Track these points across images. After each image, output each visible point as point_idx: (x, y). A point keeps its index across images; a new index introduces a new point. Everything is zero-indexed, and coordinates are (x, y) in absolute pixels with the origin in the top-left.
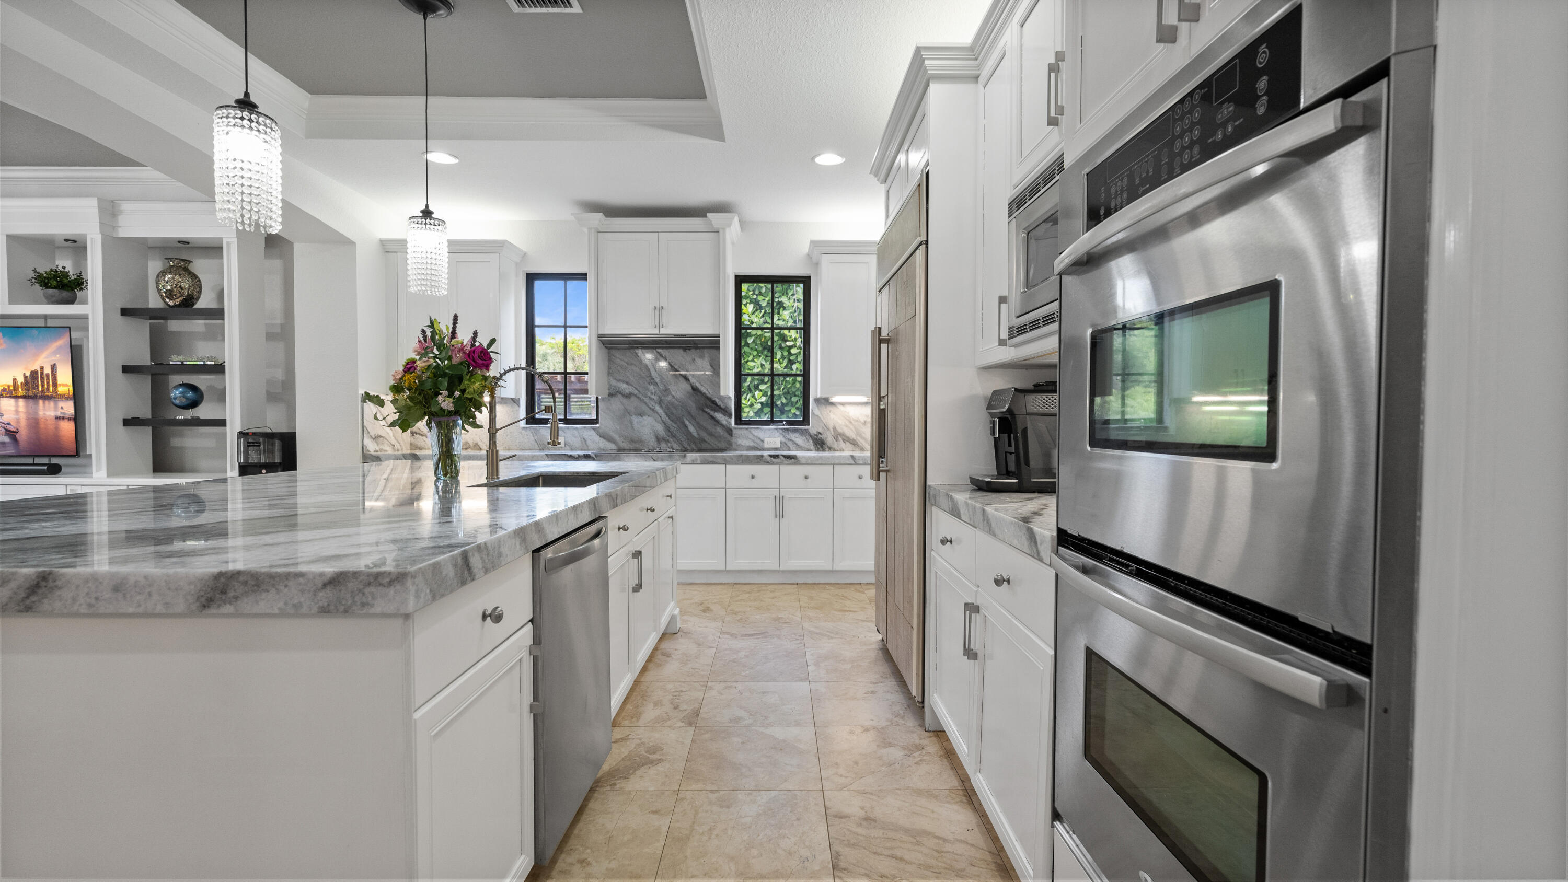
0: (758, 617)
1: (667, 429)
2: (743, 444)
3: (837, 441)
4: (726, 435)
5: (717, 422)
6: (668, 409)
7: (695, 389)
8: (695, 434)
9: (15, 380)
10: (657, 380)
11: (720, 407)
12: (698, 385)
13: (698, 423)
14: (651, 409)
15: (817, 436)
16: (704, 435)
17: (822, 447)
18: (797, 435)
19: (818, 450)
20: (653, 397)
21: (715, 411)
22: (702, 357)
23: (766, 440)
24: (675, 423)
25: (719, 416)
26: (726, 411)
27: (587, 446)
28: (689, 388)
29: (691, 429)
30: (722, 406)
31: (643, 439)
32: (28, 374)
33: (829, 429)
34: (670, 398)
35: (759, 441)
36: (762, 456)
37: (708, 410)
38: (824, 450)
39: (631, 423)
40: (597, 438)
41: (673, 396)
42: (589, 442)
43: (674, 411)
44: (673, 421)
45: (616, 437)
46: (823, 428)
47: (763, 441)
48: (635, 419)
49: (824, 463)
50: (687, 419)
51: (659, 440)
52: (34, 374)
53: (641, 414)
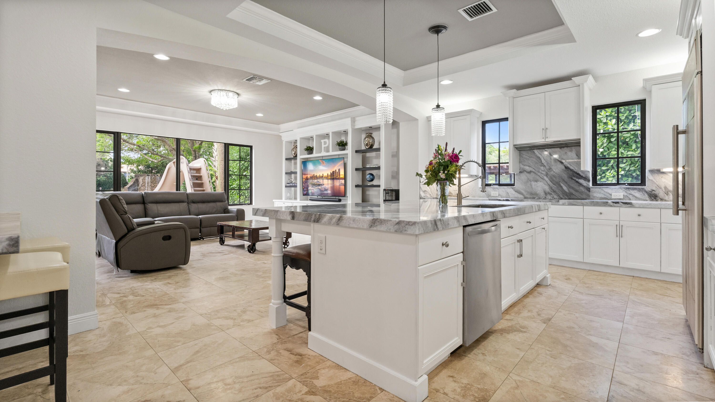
0: (599, 287)
1: (551, 188)
2: (597, 196)
3: (667, 195)
4: (586, 191)
5: (581, 184)
6: (551, 178)
7: (567, 168)
8: (567, 191)
9: (328, 174)
10: (545, 164)
11: (582, 176)
12: (569, 166)
13: (568, 185)
14: (542, 178)
15: (651, 192)
16: (572, 191)
17: (655, 198)
18: (636, 191)
19: (652, 200)
20: (543, 172)
21: (579, 179)
22: (571, 151)
23: (613, 194)
24: (555, 185)
25: (582, 181)
26: (586, 179)
27: (509, 196)
28: (564, 168)
29: (565, 188)
30: (584, 176)
31: (538, 193)
32: (332, 172)
33: (661, 188)
34: (552, 173)
35: (608, 195)
36: (607, 202)
37: (574, 178)
38: (657, 200)
39: (531, 185)
40: (514, 192)
41: (554, 172)
42: (510, 194)
43: (554, 179)
44: (554, 184)
45: (523, 192)
46: (656, 187)
47: (611, 195)
48: (533, 183)
49: (653, 207)
50: (562, 183)
51: (546, 193)
52: (333, 172)
53: (536, 181)
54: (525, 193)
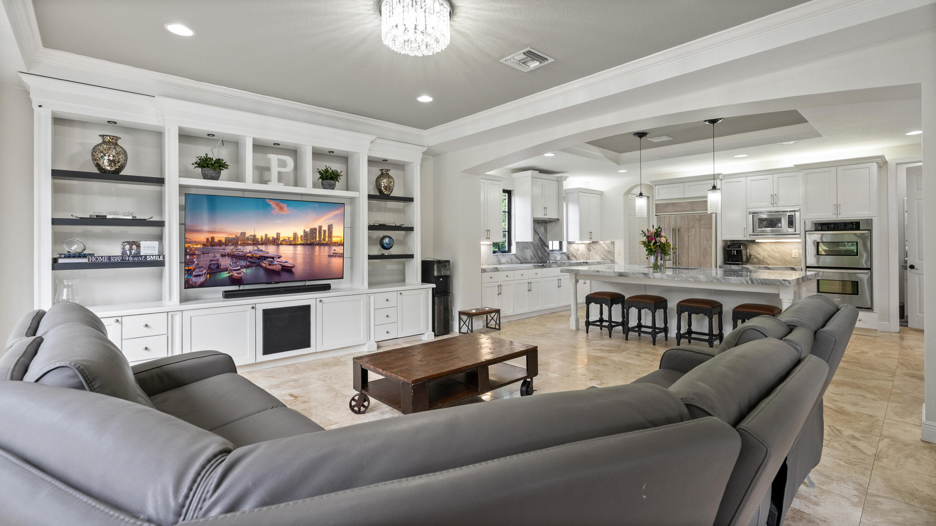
1: (533, 254)
2: (552, 259)
3: (572, 257)
4: (548, 256)
5: (546, 251)
6: (534, 246)
7: (540, 238)
8: (540, 256)
9: (295, 234)
11: (546, 245)
13: (541, 252)
14: (529, 246)
15: (568, 255)
16: (543, 257)
17: (569, 259)
18: (564, 255)
22: (542, 226)
23: (557, 257)
24: (536, 252)
25: (546, 249)
26: (548, 247)
29: (540, 254)
32: (308, 230)
33: (570, 253)
37: (543, 246)
40: (515, 259)
41: (535, 241)
45: (520, 257)
48: (525, 250)
50: (538, 250)
51: (531, 258)
52: (313, 231)
53: (527, 248)
54: (521, 259)
